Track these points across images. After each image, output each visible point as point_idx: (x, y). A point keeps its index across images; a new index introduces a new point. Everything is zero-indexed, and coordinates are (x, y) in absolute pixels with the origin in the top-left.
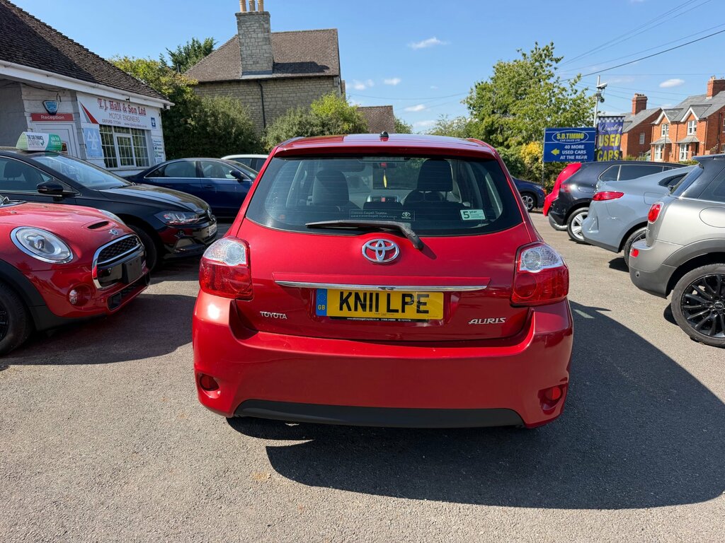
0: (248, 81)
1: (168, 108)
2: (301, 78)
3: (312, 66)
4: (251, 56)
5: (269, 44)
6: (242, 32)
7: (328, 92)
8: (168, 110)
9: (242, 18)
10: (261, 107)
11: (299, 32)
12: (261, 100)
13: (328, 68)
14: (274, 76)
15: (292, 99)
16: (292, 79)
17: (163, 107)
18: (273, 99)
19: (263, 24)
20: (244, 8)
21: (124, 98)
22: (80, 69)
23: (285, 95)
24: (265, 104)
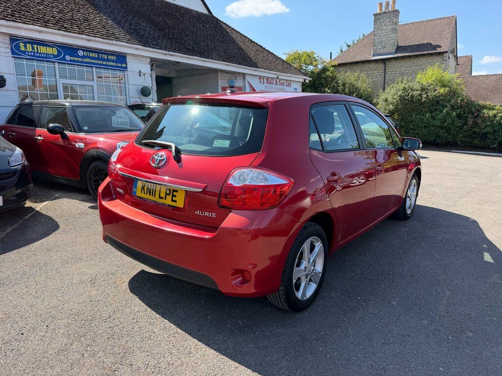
0: (376, 61)
1: (307, 81)
2: (417, 56)
3: (429, 46)
4: (381, 43)
5: (395, 33)
6: (376, 26)
7: (432, 65)
8: (306, 83)
9: (377, 17)
10: (383, 79)
11: (424, 21)
12: (383, 74)
13: (440, 47)
14: (396, 55)
15: (408, 71)
16: (410, 57)
17: (303, 81)
18: (393, 73)
19: (392, 19)
20: (381, 9)
21: (275, 76)
22: (251, 60)
23: (403, 69)
24: (386, 76)
